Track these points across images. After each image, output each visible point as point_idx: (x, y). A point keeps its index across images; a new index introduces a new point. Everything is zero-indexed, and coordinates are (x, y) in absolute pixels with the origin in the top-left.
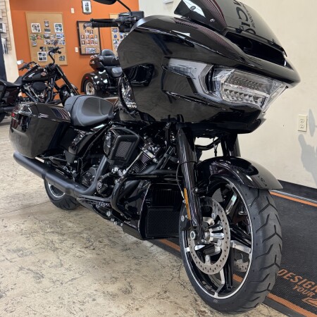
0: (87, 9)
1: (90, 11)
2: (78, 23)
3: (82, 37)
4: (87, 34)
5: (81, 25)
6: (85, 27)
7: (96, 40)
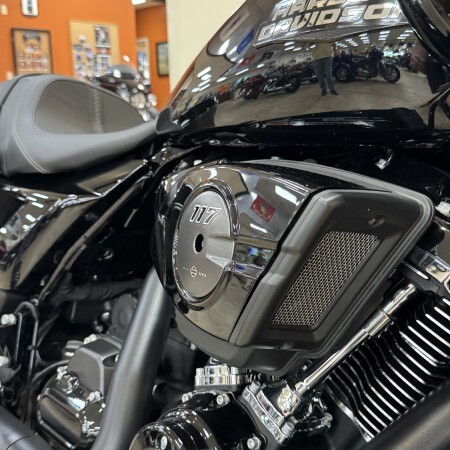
0: (30, 9)
1: (35, 12)
2: (13, 31)
3: (19, 54)
4: (29, 51)
5: (18, 36)
6: (25, 39)
7: (45, 61)
